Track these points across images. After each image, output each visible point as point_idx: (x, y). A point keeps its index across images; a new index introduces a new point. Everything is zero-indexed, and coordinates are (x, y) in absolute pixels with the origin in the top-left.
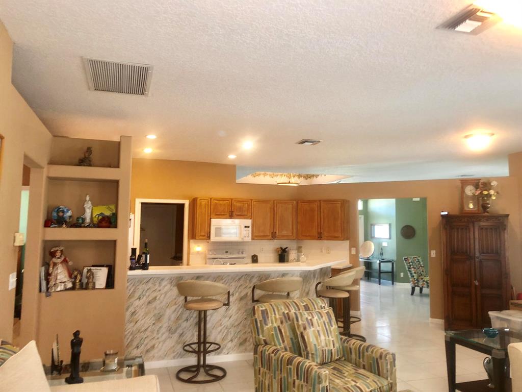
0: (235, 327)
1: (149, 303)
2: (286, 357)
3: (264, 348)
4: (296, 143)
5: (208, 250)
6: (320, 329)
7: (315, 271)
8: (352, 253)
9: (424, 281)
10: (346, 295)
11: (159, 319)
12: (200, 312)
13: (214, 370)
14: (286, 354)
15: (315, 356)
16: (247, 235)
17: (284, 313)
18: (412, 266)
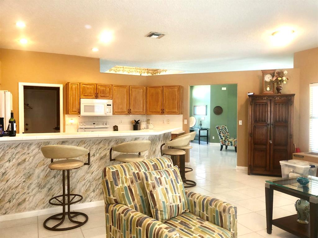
0: (96, 180)
1: (19, 164)
2: (136, 218)
3: (115, 208)
4: (145, 36)
5: (79, 122)
6: (168, 187)
7: (160, 135)
8: (185, 124)
9: (229, 141)
10: (183, 153)
11: (29, 177)
12: (64, 171)
13: (77, 216)
14: (136, 214)
15: (164, 213)
16: (109, 111)
17: (134, 173)
18: (221, 132)
